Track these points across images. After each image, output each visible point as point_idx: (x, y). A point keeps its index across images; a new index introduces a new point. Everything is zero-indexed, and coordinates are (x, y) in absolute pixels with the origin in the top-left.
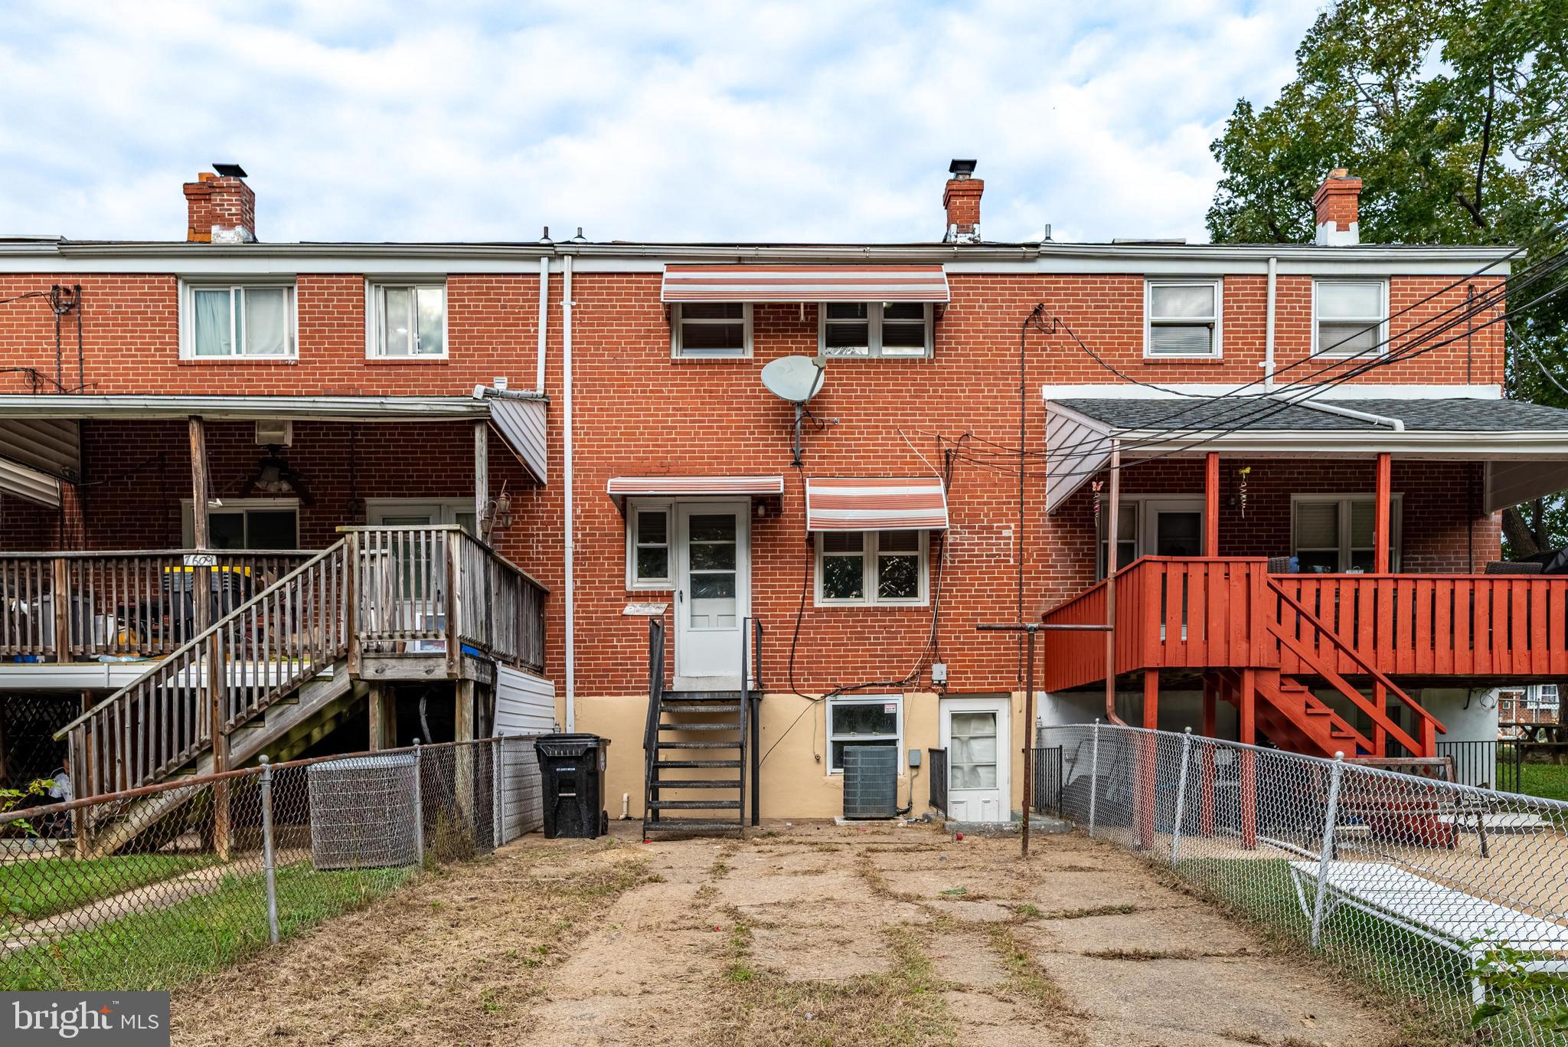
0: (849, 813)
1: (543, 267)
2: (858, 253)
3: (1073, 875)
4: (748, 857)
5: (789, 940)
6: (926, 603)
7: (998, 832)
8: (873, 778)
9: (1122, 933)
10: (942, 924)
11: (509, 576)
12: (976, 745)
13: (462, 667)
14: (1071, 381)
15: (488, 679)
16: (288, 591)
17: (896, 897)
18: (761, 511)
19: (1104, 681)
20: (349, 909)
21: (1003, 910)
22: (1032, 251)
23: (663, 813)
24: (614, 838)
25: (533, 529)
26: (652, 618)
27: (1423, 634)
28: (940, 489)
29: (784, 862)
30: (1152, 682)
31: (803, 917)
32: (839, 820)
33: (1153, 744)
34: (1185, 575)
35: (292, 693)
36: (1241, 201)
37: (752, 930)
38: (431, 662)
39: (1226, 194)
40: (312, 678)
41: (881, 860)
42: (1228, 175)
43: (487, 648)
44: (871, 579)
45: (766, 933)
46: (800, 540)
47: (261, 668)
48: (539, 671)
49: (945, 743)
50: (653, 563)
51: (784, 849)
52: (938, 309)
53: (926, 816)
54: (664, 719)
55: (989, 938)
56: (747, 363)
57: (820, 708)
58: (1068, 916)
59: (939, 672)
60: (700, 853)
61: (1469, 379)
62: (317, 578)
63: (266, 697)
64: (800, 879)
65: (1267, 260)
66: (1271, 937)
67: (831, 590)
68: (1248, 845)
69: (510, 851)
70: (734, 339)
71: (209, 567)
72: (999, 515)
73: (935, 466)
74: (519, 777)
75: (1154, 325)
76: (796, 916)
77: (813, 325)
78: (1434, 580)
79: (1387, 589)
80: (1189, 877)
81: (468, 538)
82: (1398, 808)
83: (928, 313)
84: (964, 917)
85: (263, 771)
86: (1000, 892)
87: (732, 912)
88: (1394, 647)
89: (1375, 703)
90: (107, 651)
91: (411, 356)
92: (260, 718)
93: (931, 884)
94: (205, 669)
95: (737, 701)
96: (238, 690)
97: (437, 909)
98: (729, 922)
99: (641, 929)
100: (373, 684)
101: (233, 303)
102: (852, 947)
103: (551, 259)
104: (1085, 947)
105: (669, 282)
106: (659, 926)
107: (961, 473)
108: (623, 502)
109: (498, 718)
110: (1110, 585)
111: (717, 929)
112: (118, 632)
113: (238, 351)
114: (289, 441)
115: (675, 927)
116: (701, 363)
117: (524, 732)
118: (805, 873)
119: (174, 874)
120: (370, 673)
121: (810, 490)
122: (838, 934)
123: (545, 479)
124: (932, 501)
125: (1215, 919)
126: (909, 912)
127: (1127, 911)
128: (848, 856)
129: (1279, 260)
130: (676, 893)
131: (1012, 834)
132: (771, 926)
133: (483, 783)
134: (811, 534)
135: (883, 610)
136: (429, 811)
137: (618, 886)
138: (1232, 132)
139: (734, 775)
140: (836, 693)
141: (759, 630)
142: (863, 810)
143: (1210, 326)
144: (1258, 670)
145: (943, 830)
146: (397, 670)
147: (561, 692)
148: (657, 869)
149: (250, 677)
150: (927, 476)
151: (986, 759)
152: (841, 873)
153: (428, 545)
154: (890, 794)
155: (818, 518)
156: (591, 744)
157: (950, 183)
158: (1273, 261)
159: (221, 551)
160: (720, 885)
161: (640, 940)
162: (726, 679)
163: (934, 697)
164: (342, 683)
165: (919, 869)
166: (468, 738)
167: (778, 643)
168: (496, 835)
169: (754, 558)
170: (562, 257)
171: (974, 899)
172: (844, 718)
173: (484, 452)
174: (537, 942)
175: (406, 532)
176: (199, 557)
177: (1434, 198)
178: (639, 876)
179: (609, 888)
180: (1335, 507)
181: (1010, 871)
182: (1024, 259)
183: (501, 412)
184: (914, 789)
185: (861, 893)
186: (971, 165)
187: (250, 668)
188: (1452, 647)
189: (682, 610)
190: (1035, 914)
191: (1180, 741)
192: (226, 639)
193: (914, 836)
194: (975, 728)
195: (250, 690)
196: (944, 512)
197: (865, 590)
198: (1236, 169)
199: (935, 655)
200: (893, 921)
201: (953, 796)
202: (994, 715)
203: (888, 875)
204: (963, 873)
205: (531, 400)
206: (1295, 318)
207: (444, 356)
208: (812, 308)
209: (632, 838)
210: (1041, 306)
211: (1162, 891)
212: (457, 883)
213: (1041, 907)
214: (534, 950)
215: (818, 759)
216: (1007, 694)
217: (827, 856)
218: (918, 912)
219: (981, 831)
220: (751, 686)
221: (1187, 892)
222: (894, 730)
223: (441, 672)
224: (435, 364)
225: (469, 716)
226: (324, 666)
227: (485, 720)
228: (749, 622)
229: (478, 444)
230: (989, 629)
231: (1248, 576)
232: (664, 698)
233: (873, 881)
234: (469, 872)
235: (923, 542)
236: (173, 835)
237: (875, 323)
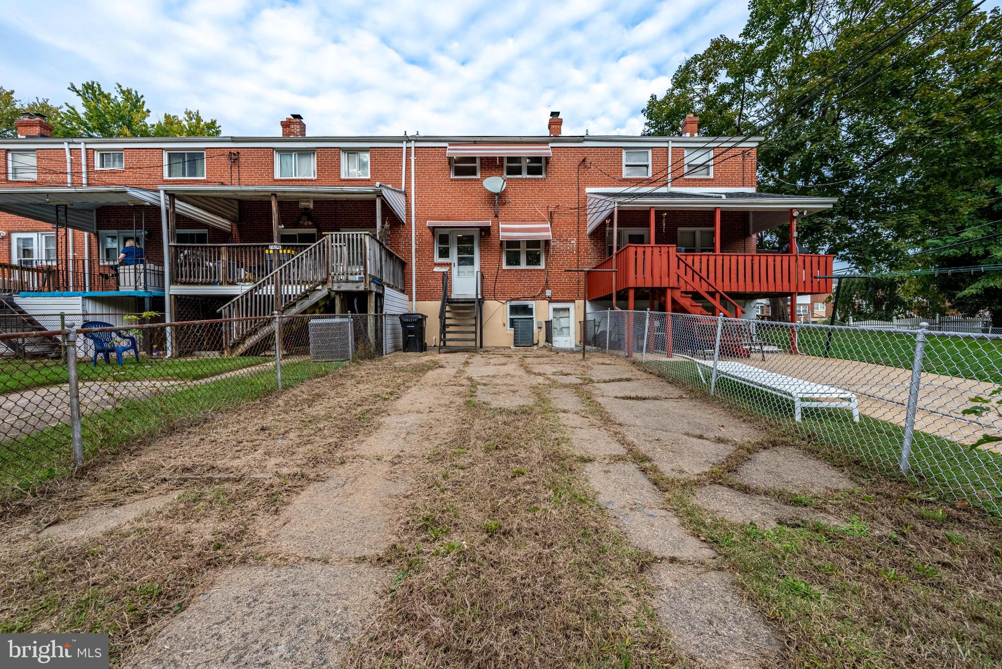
0: (516, 344)
1: (404, 145)
2: (518, 139)
3: (604, 366)
4: (478, 359)
5: (492, 390)
6: (544, 268)
7: (572, 351)
8: (525, 331)
9: (628, 389)
10: (553, 384)
11: (390, 255)
12: (562, 320)
13: (370, 286)
14: (596, 186)
15: (381, 292)
16: (304, 257)
17: (535, 374)
18: (483, 233)
19: (612, 295)
20: (317, 376)
21: (578, 379)
22: (582, 139)
23: (448, 343)
24: (429, 352)
25: (401, 240)
26: (443, 272)
27: (734, 276)
28: (549, 225)
29: (492, 361)
30: (631, 293)
31: (499, 381)
32: (512, 347)
33: (632, 317)
34: (644, 252)
35: (305, 296)
36: (652, 131)
37: (478, 386)
38: (358, 284)
39: (647, 128)
40: (314, 290)
41: (528, 361)
42: (648, 121)
43: (381, 280)
44: (523, 259)
45: (483, 387)
46: (498, 244)
47: (294, 287)
48: (403, 291)
49: (551, 318)
50: (444, 253)
51: (491, 356)
52: (547, 159)
53: (544, 346)
54: (448, 308)
55: (574, 390)
56: (478, 180)
57: (505, 306)
58: (605, 382)
59: (548, 293)
60: (461, 357)
61: (743, 186)
62: (315, 252)
63: (296, 297)
64: (497, 367)
65: (668, 142)
66: (692, 391)
67: (509, 263)
68: (669, 356)
69: (388, 357)
70: (473, 171)
71: (278, 250)
72: (570, 235)
73: (546, 217)
74: (394, 329)
75: (626, 166)
76: (495, 381)
77: (502, 166)
78: (738, 256)
79: (719, 259)
80: (651, 367)
81: (372, 237)
82: (728, 341)
83: (543, 161)
84: (562, 382)
85: (275, 318)
86: (576, 373)
87: (470, 379)
88: (723, 281)
89: (715, 300)
90: (241, 281)
91: (357, 177)
92: (294, 305)
93: (549, 369)
94: (273, 288)
95: (474, 302)
96: (286, 296)
97: (353, 376)
98: (469, 383)
99: (433, 385)
100: (337, 292)
101: (293, 159)
102: (518, 393)
103: (407, 142)
104: (614, 395)
105: (449, 149)
106: (440, 384)
107: (556, 220)
108: (433, 229)
109: (385, 307)
110: (614, 257)
111: (463, 386)
112: (245, 275)
113: (295, 176)
114: (311, 206)
115: (447, 385)
116: (461, 180)
117: (396, 313)
118: (500, 365)
119: (259, 363)
120: (335, 288)
121: (501, 226)
122: (512, 388)
123: (405, 222)
124: (546, 230)
125: (665, 384)
126: (541, 380)
127: (628, 380)
128: (516, 359)
129: (673, 142)
130: (449, 372)
131: (577, 352)
132: (485, 385)
133: (379, 331)
134: (502, 241)
135: (528, 270)
136: (356, 339)
137: (426, 369)
138: (650, 105)
139: (473, 329)
140: (511, 300)
141: (483, 277)
142: (521, 343)
143: (647, 166)
144: (672, 288)
145: (551, 350)
146: (345, 287)
147: (411, 300)
148: (443, 363)
149: (290, 291)
150: (543, 221)
151: (566, 325)
152: (513, 365)
153: (357, 239)
154: (531, 337)
155: (504, 235)
156: (420, 317)
157: (550, 120)
158: (670, 142)
159: (283, 244)
160: (466, 369)
161: (432, 389)
162: (471, 295)
163: (547, 302)
164: (325, 292)
165: (543, 364)
166: (373, 313)
167: (489, 282)
168: (384, 351)
169: (481, 251)
170: (411, 141)
171: (566, 375)
172: (514, 310)
173: (380, 207)
174: (389, 390)
175: (349, 235)
176: (275, 247)
177: (723, 127)
178: (437, 365)
179: (423, 370)
180: (694, 233)
181: (579, 365)
182: (579, 142)
183: (385, 192)
184: (539, 336)
185: (521, 372)
186: (558, 113)
187: (290, 287)
188: (745, 281)
189: (455, 270)
190: (591, 381)
191: (645, 314)
192: (281, 274)
193: (540, 352)
194: (561, 314)
195: (290, 296)
196: (550, 233)
197: (521, 263)
198: (651, 119)
199: (547, 287)
200: (534, 383)
201: (554, 339)
202: (569, 309)
203: (532, 366)
204: (560, 365)
205: (400, 192)
206: (679, 162)
207: (369, 177)
208: (501, 159)
209: (435, 353)
210: (585, 159)
211: (640, 372)
212: (364, 367)
213: (593, 378)
214: (387, 393)
215: (504, 325)
216: (573, 301)
217: (508, 359)
218: (544, 379)
219: (565, 351)
220: (479, 297)
221: (651, 373)
222: (532, 314)
223: (362, 288)
224: (365, 180)
225: (373, 305)
226: (318, 285)
227: (379, 307)
228: (479, 273)
229: (377, 204)
230: (570, 271)
231: (668, 252)
232: (447, 301)
233: (526, 368)
234: (369, 363)
235: (542, 245)
236: (265, 349)
237: (525, 164)
